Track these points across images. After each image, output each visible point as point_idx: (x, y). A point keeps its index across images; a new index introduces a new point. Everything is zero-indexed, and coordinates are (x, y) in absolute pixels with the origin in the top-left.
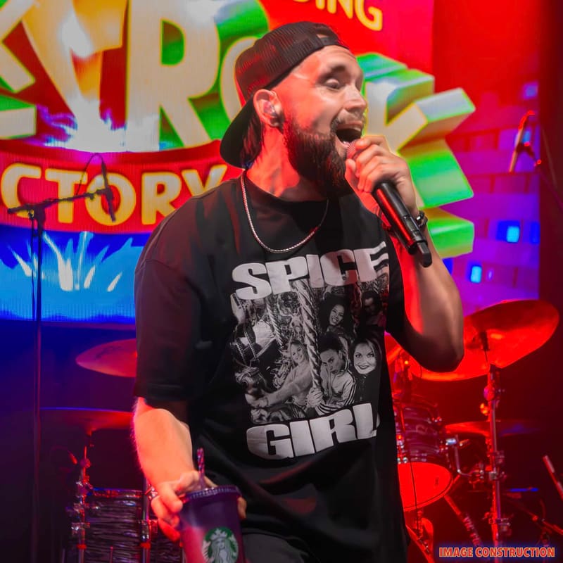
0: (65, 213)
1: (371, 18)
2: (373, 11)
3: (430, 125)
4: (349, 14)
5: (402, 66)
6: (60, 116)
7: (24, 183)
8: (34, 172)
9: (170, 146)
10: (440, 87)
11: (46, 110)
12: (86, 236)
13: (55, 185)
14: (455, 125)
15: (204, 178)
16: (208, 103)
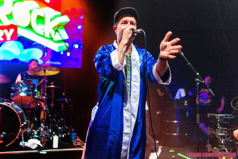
3: (60, 23)
5: (54, 10)
9: (1, 25)
15: (8, 31)
16: (10, 16)
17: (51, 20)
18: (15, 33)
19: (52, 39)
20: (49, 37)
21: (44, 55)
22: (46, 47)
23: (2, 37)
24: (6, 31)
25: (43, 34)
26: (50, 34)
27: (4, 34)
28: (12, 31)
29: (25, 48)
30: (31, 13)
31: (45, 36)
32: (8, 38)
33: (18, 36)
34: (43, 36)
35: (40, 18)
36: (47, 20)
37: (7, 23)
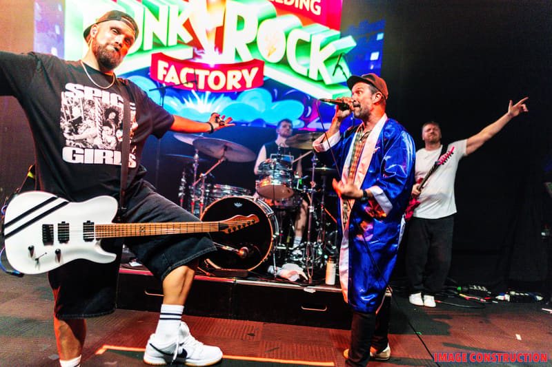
0: (201, 86)
1: (316, 10)
2: (317, 7)
3: (337, 51)
4: (308, 9)
5: (327, 28)
6: (201, 51)
7: (188, 75)
8: (191, 71)
9: (238, 61)
10: (342, 36)
11: (196, 49)
12: (208, 93)
13: (198, 76)
14: (348, 51)
15: (250, 72)
16: (252, 45)
17: (321, 48)
18: (260, 74)
19: (322, 81)
20: (316, 78)
21: (306, 111)
22: (311, 97)
23: (239, 82)
24: (245, 72)
25: (306, 75)
26: (319, 73)
27: (243, 77)
28: (255, 70)
29: (274, 100)
30: (287, 37)
31: (310, 76)
32: (249, 85)
33: (265, 79)
34: (307, 77)
35: (303, 45)
36: (315, 47)
37: (247, 57)
